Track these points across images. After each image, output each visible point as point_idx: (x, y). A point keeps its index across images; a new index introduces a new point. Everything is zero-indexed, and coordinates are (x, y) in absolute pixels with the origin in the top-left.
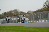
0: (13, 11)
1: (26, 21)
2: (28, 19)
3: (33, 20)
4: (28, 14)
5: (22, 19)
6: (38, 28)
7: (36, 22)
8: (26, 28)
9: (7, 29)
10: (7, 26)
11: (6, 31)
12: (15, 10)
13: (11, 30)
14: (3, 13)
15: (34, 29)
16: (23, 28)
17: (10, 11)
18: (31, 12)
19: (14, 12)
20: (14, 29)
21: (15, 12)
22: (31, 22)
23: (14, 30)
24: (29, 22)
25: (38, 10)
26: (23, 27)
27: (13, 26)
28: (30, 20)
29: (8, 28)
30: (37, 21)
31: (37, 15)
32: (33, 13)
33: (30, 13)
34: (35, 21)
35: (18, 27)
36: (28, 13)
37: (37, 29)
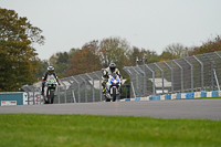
0: (98, 44)
1: (158, 92)
2: (168, 84)
3: (189, 88)
4: (166, 59)
5: (109, 84)
6: (211, 127)
7: (204, 96)
8: (158, 125)
9: (73, 128)
10: (70, 113)
11: (66, 138)
12: (107, 41)
13: (89, 132)
14: (52, 57)
15: (192, 128)
16: (145, 125)
17: (85, 47)
18: (179, 49)
19: (103, 50)
20: (104, 128)
21: (109, 51)
22: (179, 98)
23: (103, 132)
24: (173, 96)
25: (213, 40)
26: (146, 118)
27: (96, 117)
28: (177, 88)
29: (75, 125)
30: (209, 94)
31: (208, 67)
32: (191, 54)
33: (175, 57)
34: (198, 95)
35: (121, 118)
36: (167, 55)
37: (208, 131)
